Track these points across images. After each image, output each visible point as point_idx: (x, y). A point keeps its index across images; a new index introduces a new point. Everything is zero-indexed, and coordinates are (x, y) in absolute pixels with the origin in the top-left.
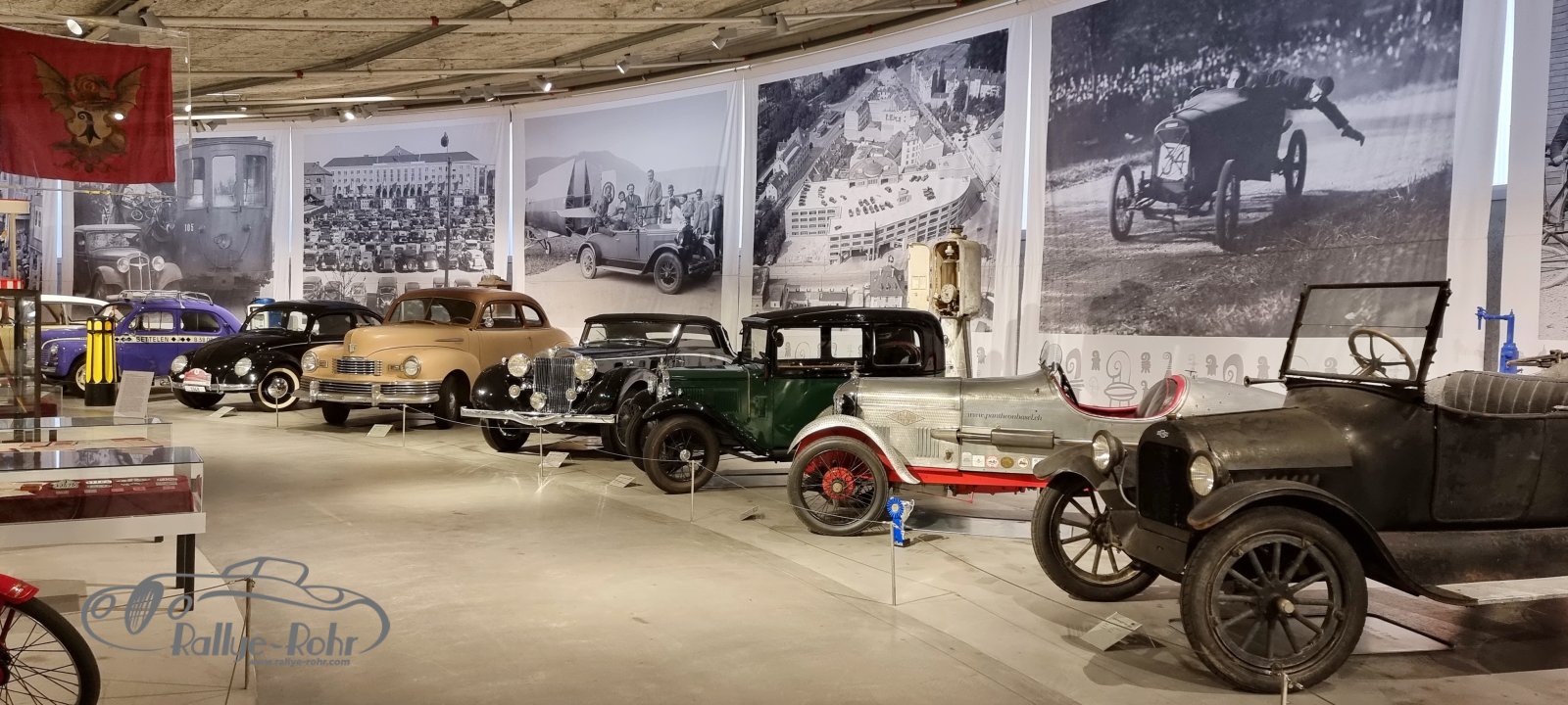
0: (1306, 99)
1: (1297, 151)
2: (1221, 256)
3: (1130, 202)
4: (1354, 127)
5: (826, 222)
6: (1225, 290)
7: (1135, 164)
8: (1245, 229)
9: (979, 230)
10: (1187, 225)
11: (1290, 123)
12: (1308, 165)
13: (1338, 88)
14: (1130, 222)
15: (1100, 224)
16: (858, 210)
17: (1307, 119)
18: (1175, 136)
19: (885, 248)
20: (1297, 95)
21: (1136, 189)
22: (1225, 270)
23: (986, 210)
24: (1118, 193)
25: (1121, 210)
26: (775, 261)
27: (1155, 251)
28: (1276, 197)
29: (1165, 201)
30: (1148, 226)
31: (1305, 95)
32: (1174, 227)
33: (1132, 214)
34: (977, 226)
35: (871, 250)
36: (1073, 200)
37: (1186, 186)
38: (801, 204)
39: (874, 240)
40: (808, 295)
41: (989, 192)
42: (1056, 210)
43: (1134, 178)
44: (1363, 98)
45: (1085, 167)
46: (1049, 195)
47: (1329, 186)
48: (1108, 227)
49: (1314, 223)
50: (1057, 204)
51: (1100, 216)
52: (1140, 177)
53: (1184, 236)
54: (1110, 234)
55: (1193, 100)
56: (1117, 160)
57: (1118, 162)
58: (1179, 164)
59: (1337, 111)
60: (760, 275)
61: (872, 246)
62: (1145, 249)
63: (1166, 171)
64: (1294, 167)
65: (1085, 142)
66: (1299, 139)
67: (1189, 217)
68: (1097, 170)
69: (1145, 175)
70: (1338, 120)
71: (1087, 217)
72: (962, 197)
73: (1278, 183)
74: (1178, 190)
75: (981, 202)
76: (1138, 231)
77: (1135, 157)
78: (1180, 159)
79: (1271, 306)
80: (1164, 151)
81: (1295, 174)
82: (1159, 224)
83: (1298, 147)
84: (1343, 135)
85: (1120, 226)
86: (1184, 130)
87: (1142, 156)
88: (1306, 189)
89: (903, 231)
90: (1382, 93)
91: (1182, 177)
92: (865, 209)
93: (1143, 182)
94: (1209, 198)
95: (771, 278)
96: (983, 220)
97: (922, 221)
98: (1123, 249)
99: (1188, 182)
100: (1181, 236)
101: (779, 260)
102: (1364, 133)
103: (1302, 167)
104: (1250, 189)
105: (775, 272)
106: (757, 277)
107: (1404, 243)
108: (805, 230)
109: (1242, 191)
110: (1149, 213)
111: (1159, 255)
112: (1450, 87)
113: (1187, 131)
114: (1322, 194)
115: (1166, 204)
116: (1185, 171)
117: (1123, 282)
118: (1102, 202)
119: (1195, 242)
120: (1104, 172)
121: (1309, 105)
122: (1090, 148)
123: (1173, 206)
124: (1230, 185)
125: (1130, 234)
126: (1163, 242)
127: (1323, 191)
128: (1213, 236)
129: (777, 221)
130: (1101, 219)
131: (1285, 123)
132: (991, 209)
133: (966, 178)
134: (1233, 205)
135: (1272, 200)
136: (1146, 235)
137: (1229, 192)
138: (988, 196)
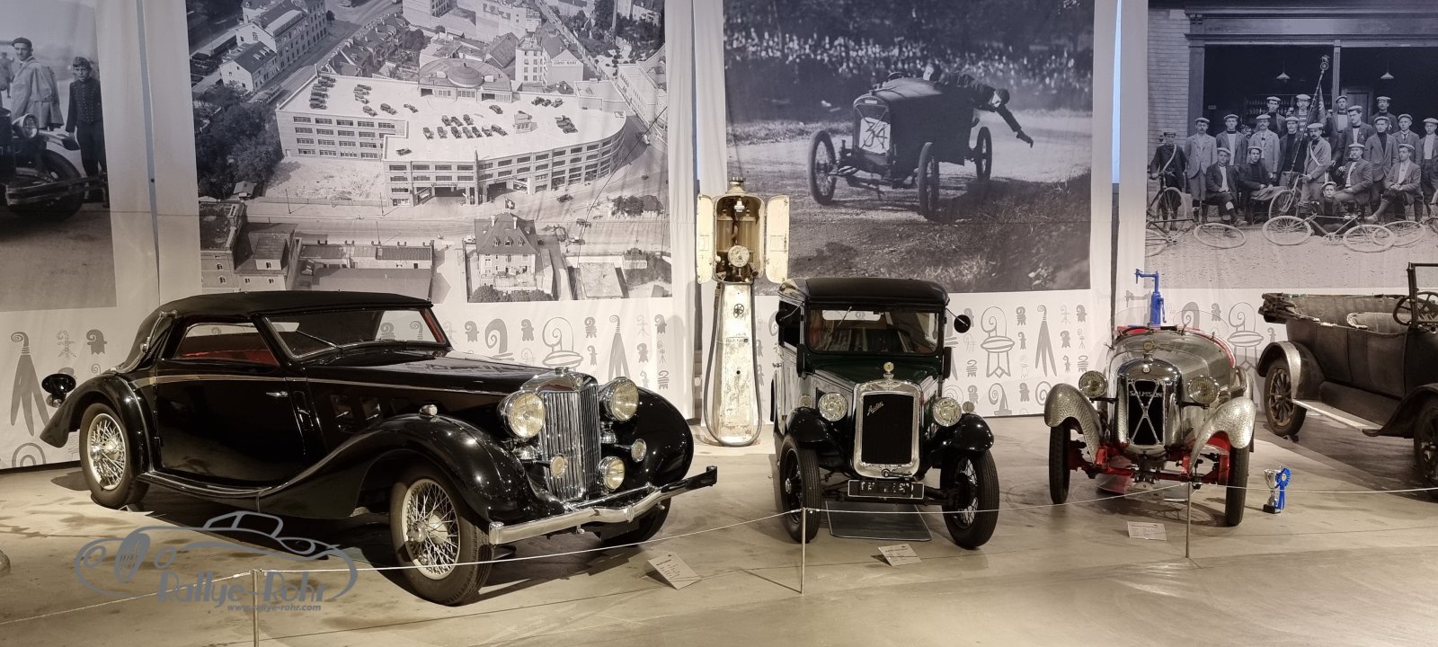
0: (989, 103)
1: (985, 144)
2: (926, 224)
3: (831, 169)
4: (1026, 133)
5: (378, 142)
6: (932, 254)
7: (836, 132)
8: (945, 203)
9: (645, 178)
10: (892, 195)
11: (977, 121)
12: (993, 156)
13: (1013, 100)
14: (833, 186)
15: (797, 186)
16: (440, 130)
17: (990, 119)
18: (875, 112)
19: (497, 190)
20: (981, 99)
21: (838, 156)
22: (931, 237)
23: (651, 155)
24: (817, 157)
25: (822, 175)
26: (258, 192)
27: (862, 216)
28: (969, 179)
29: (867, 171)
30: (852, 192)
31: (988, 101)
32: (879, 196)
33: (834, 181)
34: (642, 173)
35: (472, 190)
36: (762, 158)
37: (889, 160)
38: (313, 106)
39: (475, 176)
40: (348, 251)
41: (654, 135)
42: (742, 166)
43: (834, 146)
44: (1031, 112)
45: (776, 126)
46: (733, 150)
47: (1011, 176)
48: (809, 190)
49: (999, 203)
50: (743, 159)
51: (797, 178)
52: (841, 145)
53: (890, 205)
54: (812, 197)
55: (891, 83)
56: (814, 125)
57: (816, 127)
58: (881, 139)
59: (1013, 118)
60: (221, 215)
61: (473, 184)
62: (851, 214)
63: (869, 144)
64: (983, 156)
65: (774, 101)
66: (985, 134)
67: (894, 188)
68: (791, 131)
69: (846, 144)
70: (1015, 126)
71: (782, 178)
72: (616, 136)
73: (970, 168)
74: (882, 163)
75: (645, 146)
76: (841, 197)
77: (834, 126)
78: (881, 134)
79: (971, 267)
80: (864, 125)
81: (984, 162)
82: (864, 192)
83: (985, 141)
84: (1018, 137)
85: (822, 190)
86: (884, 109)
87: (842, 126)
88: (993, 175)
89: (528, 169)
90: (1043, 110)
91: (883, 151)
92: (455, 132)
93: (844, 150)
94: (910, 173)
95: (250, 220)
96: (649, 167)
97: (557, 159)
98: (826, 213)
99: (890, 157)
100: (887, 205)
101: (270, 192)
102: (1033, 138)
103: (988, 156)
104: (947, 170)
105: (259, 210)
106: (212, 218)
107: (1066, 223)
108: (331, 148)
109: (942, 170)
110: (853, 181)
111: (867, 221)
112: (1087, 116)
113: (887, 110)
114: (1005, 180)
115: (869, 174)
116: (887, 147)
117: (828, 245)
118: (800, 164)
119: (902, 211)
120: (799, 135)
121: (992, 109)
122: (780, 107)
123: (877, 177)
124: (930, 164)
125: (834, 199)
126: (869, 209)
127: (1006, 179)
128: (918, 207)
129: (257, 128)
130: (799, 181)
131: (974, 120)
132: (658, 156)
133: (621, 114)
134: (934, 182)
135: (967, 181)
136: (850, 201)
137: (929, 171)
138: (654, 139)
